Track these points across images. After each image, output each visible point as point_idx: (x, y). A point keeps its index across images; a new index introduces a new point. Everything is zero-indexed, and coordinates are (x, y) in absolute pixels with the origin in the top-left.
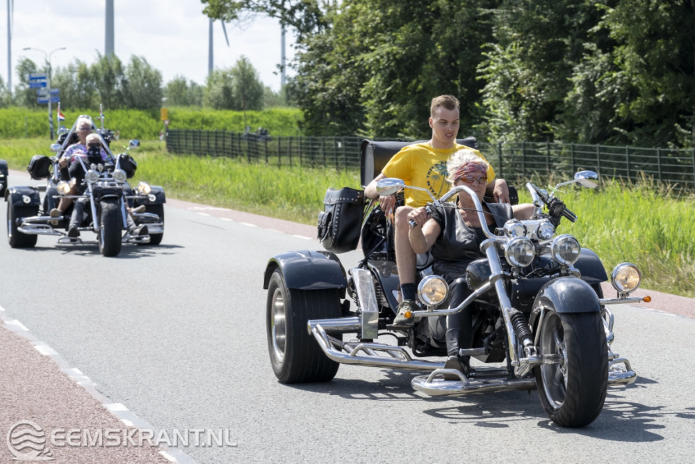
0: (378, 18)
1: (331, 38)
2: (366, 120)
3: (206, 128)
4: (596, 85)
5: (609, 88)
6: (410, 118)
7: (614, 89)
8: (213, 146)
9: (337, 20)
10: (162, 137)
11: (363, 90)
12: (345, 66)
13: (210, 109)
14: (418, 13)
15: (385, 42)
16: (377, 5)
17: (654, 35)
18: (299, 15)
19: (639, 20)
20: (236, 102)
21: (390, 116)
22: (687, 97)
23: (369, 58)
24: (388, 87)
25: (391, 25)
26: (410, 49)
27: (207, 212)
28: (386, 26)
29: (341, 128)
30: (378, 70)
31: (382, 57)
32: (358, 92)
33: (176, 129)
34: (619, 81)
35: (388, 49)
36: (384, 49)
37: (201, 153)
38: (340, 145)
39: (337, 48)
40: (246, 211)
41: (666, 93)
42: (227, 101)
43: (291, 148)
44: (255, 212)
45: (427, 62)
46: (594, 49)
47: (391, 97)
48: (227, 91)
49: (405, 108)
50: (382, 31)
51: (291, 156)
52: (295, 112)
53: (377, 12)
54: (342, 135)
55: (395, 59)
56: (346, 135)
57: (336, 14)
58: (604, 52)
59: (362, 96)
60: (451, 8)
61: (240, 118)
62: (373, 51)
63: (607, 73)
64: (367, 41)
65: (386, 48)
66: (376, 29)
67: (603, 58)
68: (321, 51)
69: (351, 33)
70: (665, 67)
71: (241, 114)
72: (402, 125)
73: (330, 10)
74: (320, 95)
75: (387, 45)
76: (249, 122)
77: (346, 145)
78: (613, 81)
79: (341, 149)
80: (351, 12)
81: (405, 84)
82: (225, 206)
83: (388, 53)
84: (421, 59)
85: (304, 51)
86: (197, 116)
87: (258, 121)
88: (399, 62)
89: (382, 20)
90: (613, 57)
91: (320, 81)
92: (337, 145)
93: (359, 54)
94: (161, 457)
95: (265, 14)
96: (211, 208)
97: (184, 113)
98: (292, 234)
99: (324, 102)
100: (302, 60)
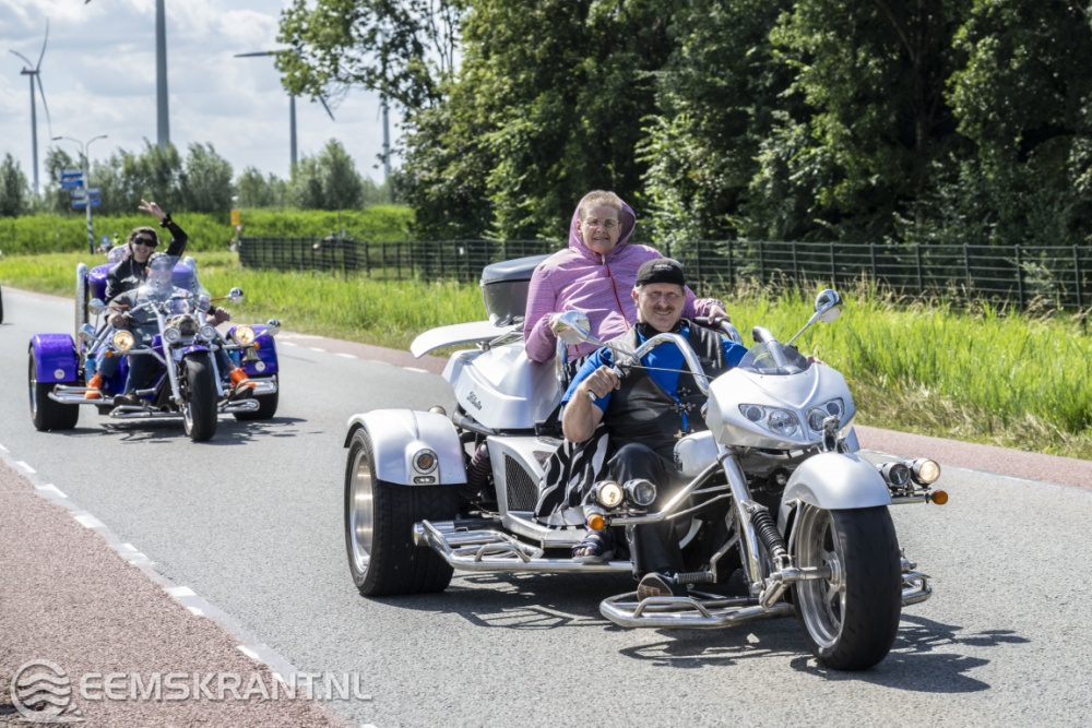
0: (507, 87)
1: (447, 114)
2: (494, 218)
3: (291, 235)
4: (790, 165)
5: (807, 169)
6: (552, 213)
7: (812, 170)
8: (298, 256)
9: (454, 91)
10: (233, 247)
11: (489, 179)
12: (467, 150)
13: (294, 209)
14: (558, 79)
15: (516, 117)
16: (505, 70)
17: (862, 99)
18: (404, 86)
19: (842, 80)
20: (328, 200)
21: (525, 212)
22: (907, 177)
23: (496, 138)
24: (521, 175)
25: (524, 95)
26: (549, 125)
27: (293, 341)
28: (517, 96)
29: (463, 230)
30: (509, 154)
31: (513, 137)
32: (483, 181)
33: (251, 236)
34: (819, 159)
35: (521, 127)
36: (516, 126)
37: (283, 266)
38: (462, 251)
39: (456, 127)
40: (343, 338)
41: (881, 173)
42: (316, 198)
43: (399, 256)
44: (354, 340)
45: (571, 142)
46: (787, 118)
47: (526, 188)
48: (315, 186)
49: (544, 202)
50: (512, 103)
51: (399, 267)
52: (404, 211)
53: (505, 79)
54: (465, 238)
55: (529, 139)
56: (469, 237)
57: (453, 83)
58: (798, 123)
59: (489, 186)
60: (600, 71)
61: (333, 221)
62: (501, 129)
63: (803, 149)
64: (493, 116)
65: (518, 125)
66: (505, 101)
67: (798, 129)
68: (435, 130)
69: (473, 107)
70: (878, 139)
71: (335, 214)
72: (541, 224)
73: (444, 79)
74: (434, 188)
75: (519, 120)
76: (344, 225)
77: (470, 251)
78: (812, 160)
79: (464, 256)
80: (472, 81)
81: (543, 170)
82: (316, 332)
83: (521, 132)
84: (563, 137)
85: (413, 132)
86: (278, 219)
87: (356, 224)
88: (534, 142)
89: (512, 90)
90: (810, 129)
91: (435, 170)
92: (458, 251)
93: (482, 133)
94: (239, 654)
95: (361, 85)
96: (298, 336)
97: (262, 215)
98: (403, 366)
99: (440, 198)
100: (411, 144)
